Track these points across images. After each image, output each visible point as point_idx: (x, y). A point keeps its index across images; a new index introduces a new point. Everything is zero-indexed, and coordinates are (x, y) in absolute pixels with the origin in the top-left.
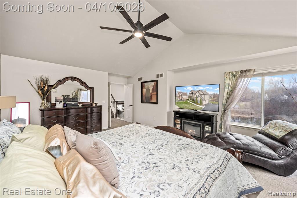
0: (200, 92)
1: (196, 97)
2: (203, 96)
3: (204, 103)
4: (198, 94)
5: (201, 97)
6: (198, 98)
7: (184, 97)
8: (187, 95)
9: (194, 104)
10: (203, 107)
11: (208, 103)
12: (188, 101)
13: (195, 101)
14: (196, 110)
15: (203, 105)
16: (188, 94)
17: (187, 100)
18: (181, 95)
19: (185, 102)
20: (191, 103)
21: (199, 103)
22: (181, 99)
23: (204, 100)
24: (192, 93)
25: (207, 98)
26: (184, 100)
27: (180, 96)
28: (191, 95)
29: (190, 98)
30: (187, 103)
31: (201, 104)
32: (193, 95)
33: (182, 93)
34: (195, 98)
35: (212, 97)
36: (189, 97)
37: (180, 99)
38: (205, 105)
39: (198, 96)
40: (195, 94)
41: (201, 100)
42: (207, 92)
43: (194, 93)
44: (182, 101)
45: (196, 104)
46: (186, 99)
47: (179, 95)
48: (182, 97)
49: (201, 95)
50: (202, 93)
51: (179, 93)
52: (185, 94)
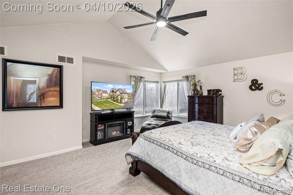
0: (120, 90)
1: (116, 95)
2: (123, 94)
3: (124, 101)
4: (118, 93)
5: (121, 95)
6: (119, 97)
7: (104, 95)
8: (107, 93)
9: (115, 103)
10: (123, 105)
11: (127, 101)
12: (109, 100)
13: (116, 99)
14: (113, 110)
15: (123, 104)
16: (109, 92)
17: (108, 98)
18: (100, 93)
19: (105, 101)
20: (112, 101)
21: (119, 101)
22: (101, 98)
23: (124, 98)
24: (113, 91)
25: (126, 96)
26: (104, 99)
27: (100, 95)
28: (112, 93)
29: (111, 96)
30: (107, 102)
31: (121, 102)
32: (114, 93)
33: (102, 91)
34: (116, 97)
35: (130, 95)
36: (109, 95)
37: (99, 98)
38: (125, 103)
39: (118, 94)
40: (115, 93)
41: (121, 98)
42: (126, 91)
43: (115, 91)
44: (101, 100)
45: (117, 102)
46: (106, 97)
47: (97, 93)
48: (102, 96)
49: (121, 93)
50: (122, 92)
51: (98, 91)
52: (105, 92)
